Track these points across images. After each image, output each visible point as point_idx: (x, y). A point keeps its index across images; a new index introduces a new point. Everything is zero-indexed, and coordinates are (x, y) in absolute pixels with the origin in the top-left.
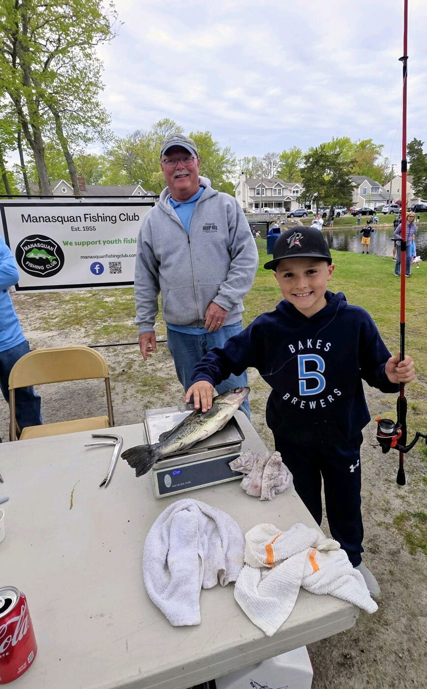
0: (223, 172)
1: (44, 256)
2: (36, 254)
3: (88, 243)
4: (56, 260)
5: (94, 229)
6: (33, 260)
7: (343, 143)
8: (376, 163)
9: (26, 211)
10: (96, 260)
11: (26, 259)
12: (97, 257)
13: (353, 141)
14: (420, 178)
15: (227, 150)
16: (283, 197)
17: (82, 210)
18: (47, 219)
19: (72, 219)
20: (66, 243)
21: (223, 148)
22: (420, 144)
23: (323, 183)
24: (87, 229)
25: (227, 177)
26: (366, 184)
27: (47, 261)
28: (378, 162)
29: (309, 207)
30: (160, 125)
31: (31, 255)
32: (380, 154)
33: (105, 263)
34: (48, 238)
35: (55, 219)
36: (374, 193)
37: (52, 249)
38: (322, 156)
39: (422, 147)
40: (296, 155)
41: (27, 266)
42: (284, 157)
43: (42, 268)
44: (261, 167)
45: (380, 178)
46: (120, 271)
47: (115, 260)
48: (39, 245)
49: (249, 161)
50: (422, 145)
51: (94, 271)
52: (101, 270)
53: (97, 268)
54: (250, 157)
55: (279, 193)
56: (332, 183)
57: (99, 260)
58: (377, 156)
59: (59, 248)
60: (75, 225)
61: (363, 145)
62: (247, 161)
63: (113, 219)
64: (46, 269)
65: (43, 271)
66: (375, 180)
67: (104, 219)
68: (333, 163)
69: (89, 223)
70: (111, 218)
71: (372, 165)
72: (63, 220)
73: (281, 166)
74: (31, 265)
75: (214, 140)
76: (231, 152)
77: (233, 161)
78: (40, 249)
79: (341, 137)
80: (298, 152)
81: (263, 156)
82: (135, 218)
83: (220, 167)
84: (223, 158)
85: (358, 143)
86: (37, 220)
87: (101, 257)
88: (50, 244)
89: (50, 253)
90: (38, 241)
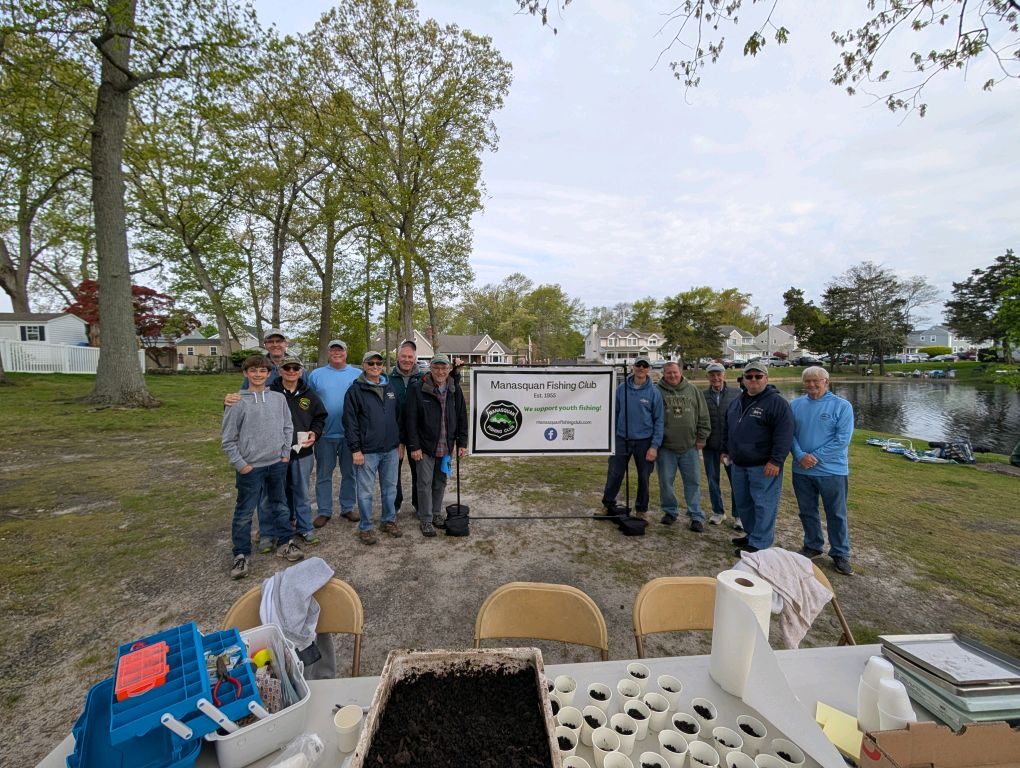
0: (571, 322)
1: (504, 421)
2: (498, 418)
3: (545, 409)
4: (515, 425)
5: (554, 396)
6: (495, 425)
7: (704, 292)
8: (744, 312)
9: (496, 378)
10: (550, 426)
11: (489, 423)
12: (553, 423)
13: (714, 291)
14: (803, 329)
15: (576, 301)
16: (639, 347)
17: (545, 378)
18: (514, 386)
19: (537, 387)
20: (526, 409)
21: (573, 299)
22: (799, 293)
23: (687, 334)
24: (549, 395)
25: (576, 327)
26: (735, 335)
27: (507, 426)
28: (747, 311)
29: (669, 358)
30: (511, 279)
31: (494, 420)
32: (748, 303)
33: (559, 428)
34: (511, 404)
35: (521, 386)
36: (746, 344)
37: (513, 414)
38: (685, 306)
39: (803, 296)
40: (650, 304)
41: (488, 430)
42: (637, 306)
43: (501, 431)
44: (611, 316)
45: (752, 327)
46: (573, 438)
47: (569, 426)
48: (502, 410)
49: (598, 311)
50: (801, 294)
51: (547, 437)
52: (554, 437)
53: (551, 434)
54: (600, 307)
55: (635, 343)
56: (698, 334)
57: (554, 426)
58: (745, 305)
59: (520, 414)
60: (538, 391)
61: (727, 294)
62: (596, 310)
63: (573, 387)
64: (503, 433)
65: (499, 435)
66: (745, 330)
67: (565, 387)
68: (697, 313)
69: (551, 391)
70: (571, 386)
71: (739, 315)
72: (527, 387)
73: (634, 316)
74: (492, 429)
75: (563, 291)
76: (581, 302)
77: (583, 311)
78: (503, 413)
79: (701, 286)
80: (653, 302)
81: (614, 306)
82: (593, 385)
83: (567, 318)
84: (571, 308)
85: (721, 292)
86: (504, 386)
87: (556, 423)
88: (512, 409)
89: (511, 417)
90: (502, 407)
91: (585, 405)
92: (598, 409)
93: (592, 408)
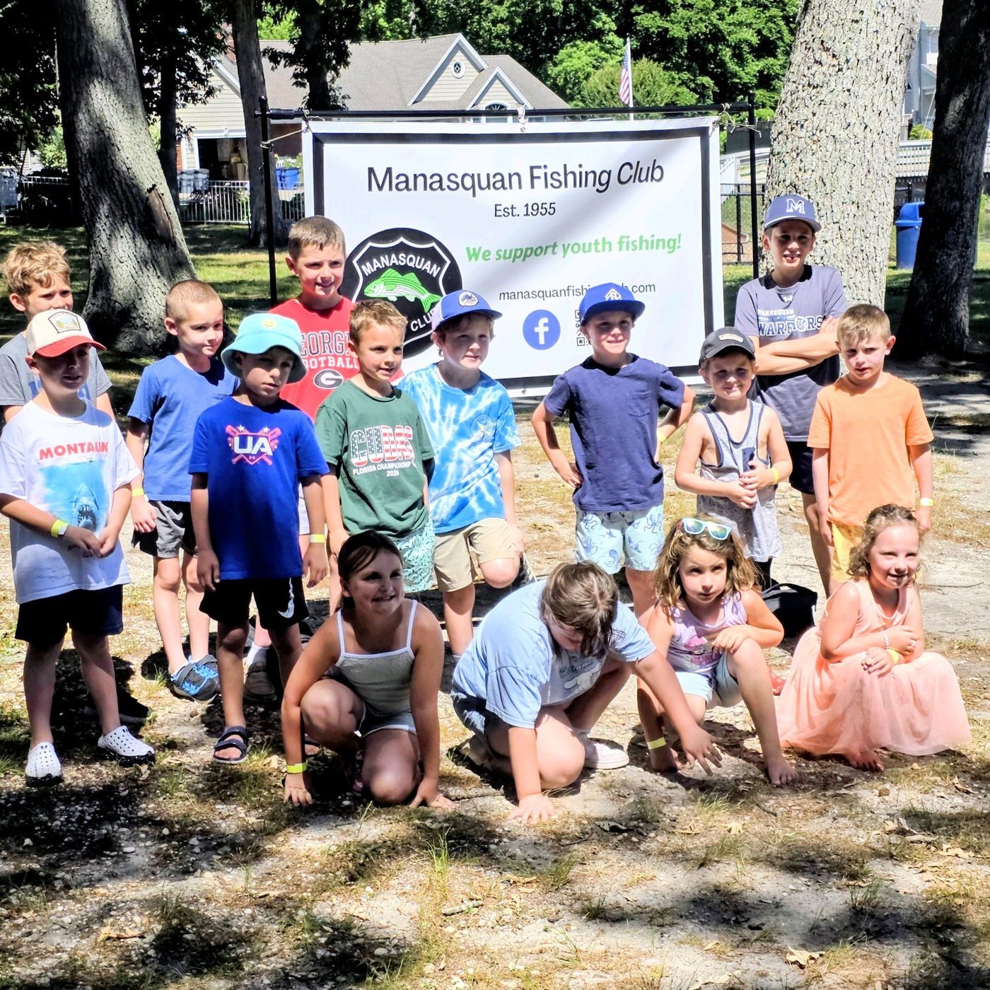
1: (412, 292)
2: (390, 285)
5: (549, 209)
9: (382, 155)
10: (540, 305)
12: (544, 295)
17: (525, 155)
18: (436, 183)
19: (500, 182)
24: (535, 209)
27: (415, 309)
31: (378, 289)
33: (563, 310)
35: (457, 182)
37: (433, 270)
48: (403, 259)
52: (554, 333)
53: (541, 329)
57: (548, 305)
59: (454, 268)
60: (505, 198)
63: (603, 180)
67: (581, 179)
69: (542, 194)
70: (597, 178)
72: (474, 184)
78: (404, 270)
86: (407, 184)
87: (556, 294)
88: (432, 256)
89: (428, 282)
90: (402, 248)
91: (635, 237)
92: (672, 245)
93: (654, 244)
